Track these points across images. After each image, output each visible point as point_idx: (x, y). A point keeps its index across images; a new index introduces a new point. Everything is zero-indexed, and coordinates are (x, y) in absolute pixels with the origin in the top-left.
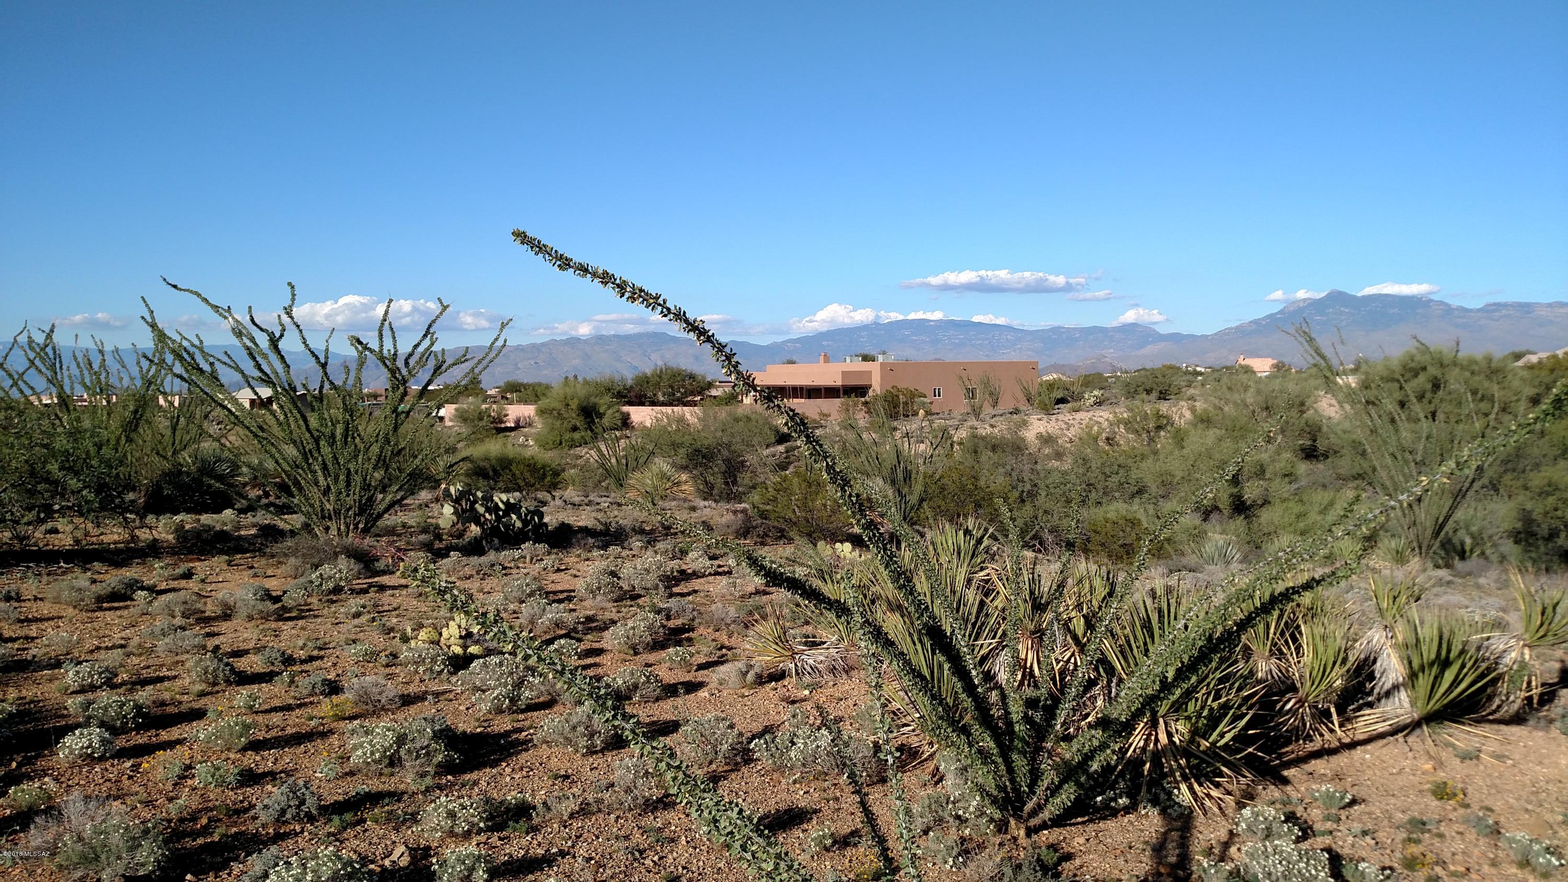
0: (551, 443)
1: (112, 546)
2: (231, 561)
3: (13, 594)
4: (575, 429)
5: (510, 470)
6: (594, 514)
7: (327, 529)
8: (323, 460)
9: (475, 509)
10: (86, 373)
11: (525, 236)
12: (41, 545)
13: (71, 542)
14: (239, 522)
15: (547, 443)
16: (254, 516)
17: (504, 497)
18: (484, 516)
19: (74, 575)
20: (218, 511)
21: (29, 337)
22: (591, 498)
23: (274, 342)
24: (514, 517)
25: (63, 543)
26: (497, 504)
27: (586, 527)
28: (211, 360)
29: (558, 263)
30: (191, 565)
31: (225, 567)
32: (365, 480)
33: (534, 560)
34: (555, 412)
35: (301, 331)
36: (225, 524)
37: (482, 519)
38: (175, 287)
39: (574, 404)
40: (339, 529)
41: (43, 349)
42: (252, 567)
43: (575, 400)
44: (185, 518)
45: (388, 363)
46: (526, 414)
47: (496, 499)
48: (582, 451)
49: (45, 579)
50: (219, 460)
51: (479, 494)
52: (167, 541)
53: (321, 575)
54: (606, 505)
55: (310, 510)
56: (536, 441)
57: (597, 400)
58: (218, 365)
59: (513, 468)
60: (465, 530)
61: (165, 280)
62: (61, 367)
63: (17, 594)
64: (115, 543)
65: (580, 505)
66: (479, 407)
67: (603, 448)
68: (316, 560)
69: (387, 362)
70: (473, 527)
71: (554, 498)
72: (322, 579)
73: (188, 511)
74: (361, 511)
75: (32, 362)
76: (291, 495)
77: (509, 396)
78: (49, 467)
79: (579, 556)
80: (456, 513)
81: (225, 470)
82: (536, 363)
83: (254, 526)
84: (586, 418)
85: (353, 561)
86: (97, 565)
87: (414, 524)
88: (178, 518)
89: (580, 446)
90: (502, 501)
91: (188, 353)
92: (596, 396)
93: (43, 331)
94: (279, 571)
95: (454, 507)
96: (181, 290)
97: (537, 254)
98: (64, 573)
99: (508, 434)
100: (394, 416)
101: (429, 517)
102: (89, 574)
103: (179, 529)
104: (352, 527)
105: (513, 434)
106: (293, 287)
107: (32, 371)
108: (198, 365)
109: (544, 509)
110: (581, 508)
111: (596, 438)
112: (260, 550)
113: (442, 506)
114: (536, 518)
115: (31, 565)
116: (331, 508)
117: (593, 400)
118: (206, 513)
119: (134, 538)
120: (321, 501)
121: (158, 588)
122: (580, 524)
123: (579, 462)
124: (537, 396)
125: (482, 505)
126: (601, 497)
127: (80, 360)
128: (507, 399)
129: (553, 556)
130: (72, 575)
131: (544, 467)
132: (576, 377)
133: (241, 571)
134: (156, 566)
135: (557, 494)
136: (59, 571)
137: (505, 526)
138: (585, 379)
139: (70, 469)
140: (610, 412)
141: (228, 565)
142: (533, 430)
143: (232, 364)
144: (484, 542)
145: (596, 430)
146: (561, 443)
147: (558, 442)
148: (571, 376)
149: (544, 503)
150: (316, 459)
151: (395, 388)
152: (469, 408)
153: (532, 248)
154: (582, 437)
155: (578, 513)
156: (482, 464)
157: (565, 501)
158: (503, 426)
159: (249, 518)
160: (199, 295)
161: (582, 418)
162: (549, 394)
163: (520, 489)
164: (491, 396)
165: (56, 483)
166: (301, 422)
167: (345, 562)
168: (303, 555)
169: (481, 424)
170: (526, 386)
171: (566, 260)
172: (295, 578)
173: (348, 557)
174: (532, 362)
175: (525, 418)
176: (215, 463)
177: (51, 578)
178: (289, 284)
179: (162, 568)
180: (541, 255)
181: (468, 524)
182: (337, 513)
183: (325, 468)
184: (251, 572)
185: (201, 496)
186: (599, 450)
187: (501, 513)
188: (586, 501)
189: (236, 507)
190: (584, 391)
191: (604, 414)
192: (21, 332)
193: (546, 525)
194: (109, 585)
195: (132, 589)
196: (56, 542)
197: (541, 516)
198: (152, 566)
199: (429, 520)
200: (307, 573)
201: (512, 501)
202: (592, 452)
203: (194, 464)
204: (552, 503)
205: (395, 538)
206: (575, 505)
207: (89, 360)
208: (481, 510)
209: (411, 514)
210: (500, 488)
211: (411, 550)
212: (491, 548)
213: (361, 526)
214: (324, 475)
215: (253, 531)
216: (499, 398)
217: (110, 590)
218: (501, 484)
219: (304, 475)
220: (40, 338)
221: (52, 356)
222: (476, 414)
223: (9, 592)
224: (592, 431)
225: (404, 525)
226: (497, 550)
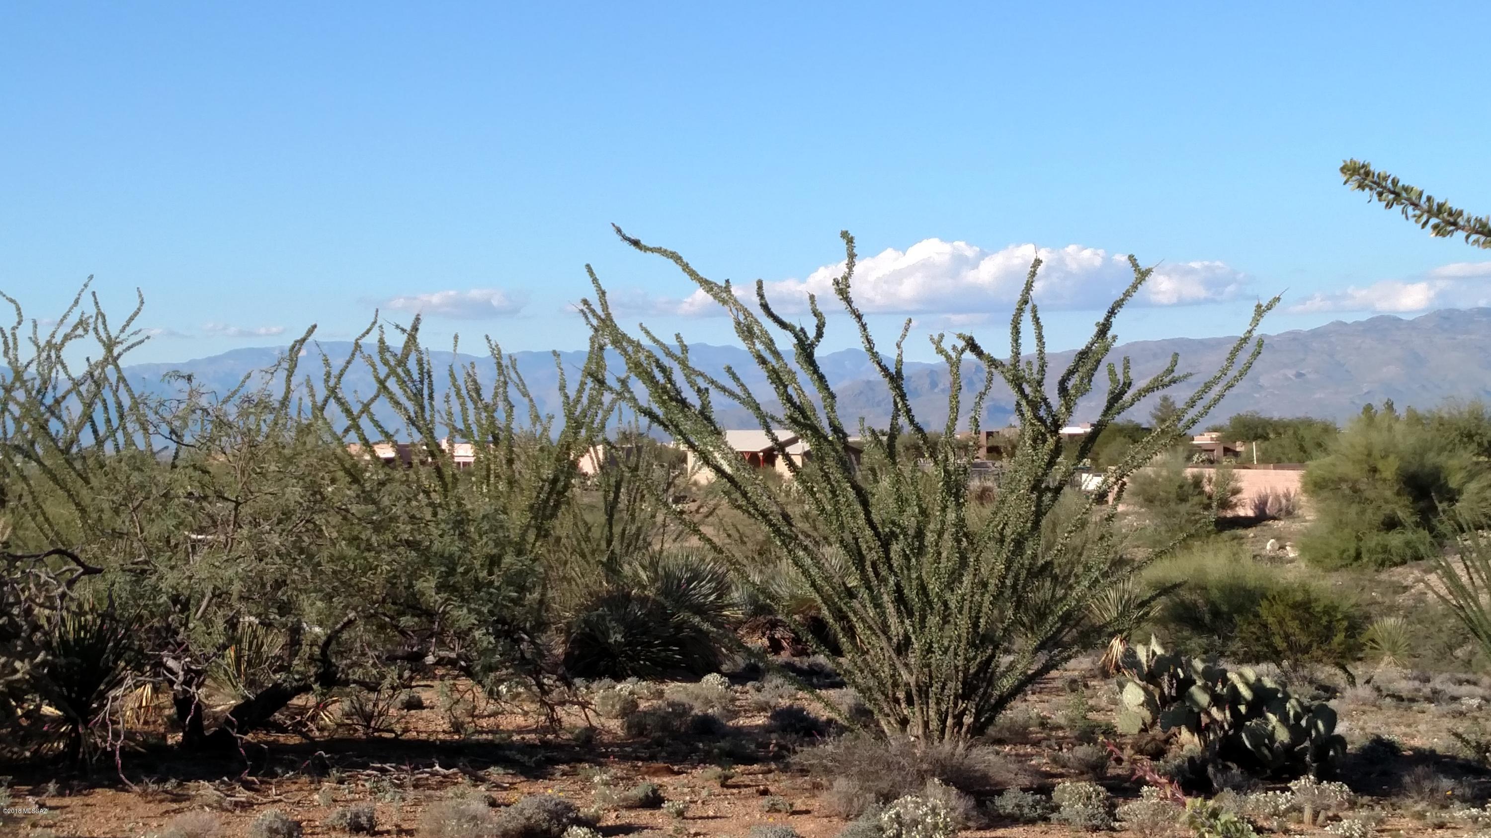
0: (1335, 554)
1: (516, 738)
2: (727, 778)
3: (363, 820)
4: (1391, 524)
5: (1257, 615)
6: (1448, 723)
7: (904, 722)
8: (898, 585)
9: (1191, 697)
10: (470, 406)
11: (1367, 174)
12: (398, 729)
13: (446, 727)
14: (733, 700)
15: (1328, 555)
16: (759, 690)
17: (1250, 672)
18: (1209, 714)
19: (459, 790)
20: (695, 675)
21: (381, 341)
22: (1437, 683)
23: (806, 350)
24: (1272, 718)
25: (432, 727)
26: (1234, 688)
27: (1433, 752)
28: (703, 384)
29: (1434, 221)
30: (656, 781)
31: (717, 789)
32: (976, 625)
33: (1321, 817)
34: (1344, 486)
35: (864, 327)
36: (708, 702)
37: (1204, 719)
38: (636, 243)
39: (1389, 469)
40: (926, 724)
41: (402, 362)
42: (765, 792)
43: (1392, 458)
44: (637, 688)
45: (1028, 390)
46: (1281, 490)
47: (1233, 676)
48: (1408, 575)
49: (411, 794)
50: (696, 576)
51: (1199, 665)
52: (609, 732)
53: (898, 815)
54: (1475, 702)
55: (872, 683)
56: (1304, 549)
57: (1442, 460)
58: (715, 396)
59: (1263, 610)
60: (1167, 741)
61: (619, 231)
62: (431, 397)
63: (370, 819)
64: (520, 730)
65: (1412, 700)
66: (1178, 473)
67: (1459, 569)
68: (884, 785)
69: (1025, 386)
70: (1185, 735)
71: (1352, 680)
72: (900, 824)
73: (642, 675)
74: (967, 692)
75: (382, 383)
76: (836, 651)
77: (1239, 447)
78: (419, 585)
79: (1421, 816)
80: (1149, 702)
81: (706, 596)
82: (1299, 375)
83: (762, 708)
84: (1416, 500)
85: (954, 791)
86: (495, 773)
87: (1063, 722)
88: (625, 687)
89: (1404, 562)
90: (1247, 684)
91: (663, 369)
92: (1442, 449)
93: (404, 331)
94: (815, 804)
95: (1145, 689)
96: (646, 249)
97: (1389, 205)
98: (441, 785)
99: (1240, 532)
100: (1034, 496)
101: (1092, 709)
102: (482, 788)
103: (629, 709)
104: (950, 721)
105: (1251, 533)
106: (850, 241)
107: (383, 400)
108: (679, 393)
109: (1333, 704)
110: (1415, 707)
111: (1441, 545)
112: (778, 757)
113: (1122, 686)
114: (1320, 725)
115: (387, 766)
116: (912, 681)
117: (1432, 459)
118: (673, 679)
119: (554, 723)
120: (893, 666)
121: (603, 824)
122: (1417, 742)
123: (1400, 599)
124: (1302, 449)
125: (1205, 688)
126: (1460, 683)
127: (461, 382)
128: (1236, 454)
129: (1364, 813)
130: (455, 789)
131: (1329, 610)
132: (1390, 406)
133: (746, 798)
134: (597, 779)
135: (1359, 670)
136: (433, 781)
137: (1253, 735)
138: (1411, 411)
139: (454, 589)
140: (1473, 487)
141: (723, 785)
142: (1296, 526)
143: (738, 391)
144: (1210, 769)
145: (1441, 528)
146: (1358, 556)
147: (1352, 552)
148: (1378, 404)
149: (1331, 691)
150: (883, 581)
151: (1038, 439)
152: (1158, 475)
153: (1380, 194)
154: (1408, 544)
155: (1410, 717)
156: (1187, 596)
157: (1378, 689)
158: (1229, 514)
159: (749, 694)
160: (677, 258)
161: (1406, 500)
162: (1332, 446)
163: (1275, 656)
164: (1201, 449)
165: (429, 614)
166: (858, 508)
167: (939, 792)
168: (861, 773)
169: (1184, 508)
170: (1281, 427)
171: (1451, 214)
172: (847, 818)
173: (946, 782)
174: (1291, 373)
175: (1277, 498)
176: (689, 581)
177: (421, 794)
178: (845, 234)
179: (606, 784)
180: (1397, 208)
181: (1174, 729)
182: (923, 691)
183: (900, 599)
184: (765, 801)
185: (666, 644)
186: (1450, 575)
187: (1243, 709)
188: (1427, 690)
189: (724, 668)
190: (1412, 440)
191: (1460, 492)
192: (368, 332)
193: (1340, 741)
194: (521, 812)
195: (559, 821)
196: (421, 725)
197: (1331, 719)
198: (588, 779)
199: (1091, 715)
200: (870, 810)
201: (1269, 683)
202: (1433, 578)
203: (653, 581)
204: (1349, 692)
205: (1029, 749)
206: (1400, 699)
207: (475, 381)
208: (1203, 699)
209: (1055, 699)
210: (1234, 654)
211: (1061, 776)
212: (1226, 783)
213: (968, 720)
214: (898, 611)
215: (760, 720)
216: (1218, 453)
217: (523, 821)
218: (1236, 645)
219: (862, 611)
220: (397, 341)
221: (416, 376)
222: (1174, 489)
223: (357, 816)
224: (1431, 530)
225: (1043, 723)
226: (1238, 788)
